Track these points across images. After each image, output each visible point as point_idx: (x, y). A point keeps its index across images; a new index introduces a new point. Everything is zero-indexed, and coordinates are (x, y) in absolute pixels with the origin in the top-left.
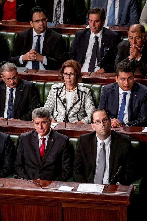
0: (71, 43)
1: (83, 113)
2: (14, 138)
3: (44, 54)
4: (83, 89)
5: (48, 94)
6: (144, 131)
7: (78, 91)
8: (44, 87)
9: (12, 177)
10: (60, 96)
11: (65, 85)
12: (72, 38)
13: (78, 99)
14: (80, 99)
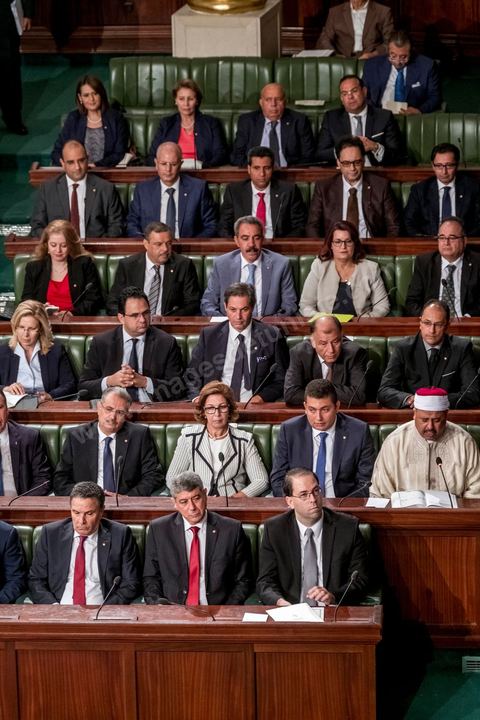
0: (190, 350)
1: (242, 479)
2: (137, 531)
3: (146, 373)
4: (239, 434)
5: (175, 445)
6: (368, 505)
7: (233, 437)
8: (164, 433)
9: (140, 602)
10: (200, 449)
11: (206, 428)
12: (192, 342)
13: (233, 452)
14: (237, 452)
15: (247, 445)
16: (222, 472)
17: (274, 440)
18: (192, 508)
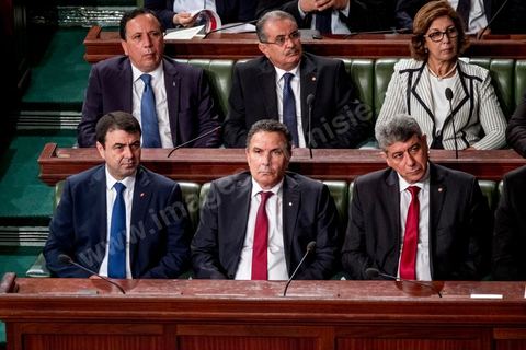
1: (474, 130)
4: (472, 70)
7: (463, 75)
8: (372, 71)
10: (417, 90)
13: (463, 95)
14: (469, 96)
15: (481, 86)
17: (519, 80)
18: (410, 162)
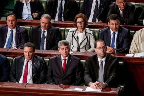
0: (81, 5)
4: (88, 32)
6: (126, 56)
7: (86, 32)
8: (64, 31)
10: (75, 36)
11: (77, 29)
12: (82, 2)
13: (85, 37)
14: (87, 37)
15: (90, 35)
16: (81, 43)
18: (65, 51)
